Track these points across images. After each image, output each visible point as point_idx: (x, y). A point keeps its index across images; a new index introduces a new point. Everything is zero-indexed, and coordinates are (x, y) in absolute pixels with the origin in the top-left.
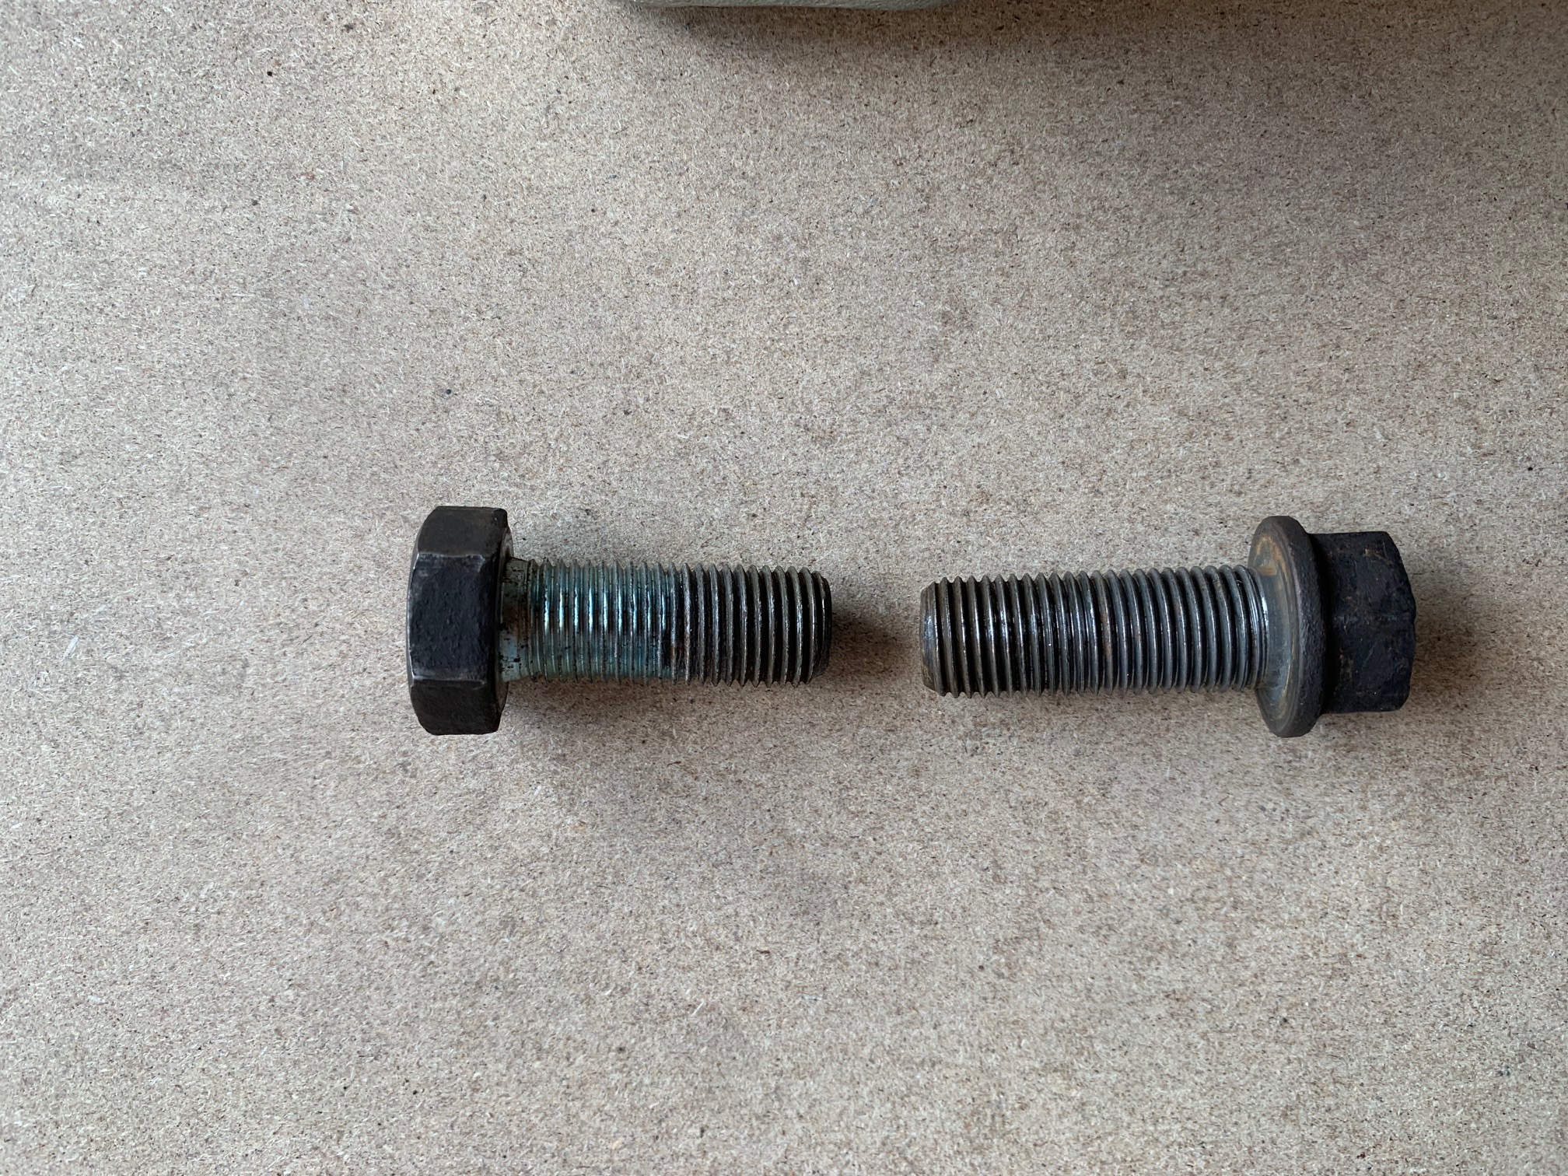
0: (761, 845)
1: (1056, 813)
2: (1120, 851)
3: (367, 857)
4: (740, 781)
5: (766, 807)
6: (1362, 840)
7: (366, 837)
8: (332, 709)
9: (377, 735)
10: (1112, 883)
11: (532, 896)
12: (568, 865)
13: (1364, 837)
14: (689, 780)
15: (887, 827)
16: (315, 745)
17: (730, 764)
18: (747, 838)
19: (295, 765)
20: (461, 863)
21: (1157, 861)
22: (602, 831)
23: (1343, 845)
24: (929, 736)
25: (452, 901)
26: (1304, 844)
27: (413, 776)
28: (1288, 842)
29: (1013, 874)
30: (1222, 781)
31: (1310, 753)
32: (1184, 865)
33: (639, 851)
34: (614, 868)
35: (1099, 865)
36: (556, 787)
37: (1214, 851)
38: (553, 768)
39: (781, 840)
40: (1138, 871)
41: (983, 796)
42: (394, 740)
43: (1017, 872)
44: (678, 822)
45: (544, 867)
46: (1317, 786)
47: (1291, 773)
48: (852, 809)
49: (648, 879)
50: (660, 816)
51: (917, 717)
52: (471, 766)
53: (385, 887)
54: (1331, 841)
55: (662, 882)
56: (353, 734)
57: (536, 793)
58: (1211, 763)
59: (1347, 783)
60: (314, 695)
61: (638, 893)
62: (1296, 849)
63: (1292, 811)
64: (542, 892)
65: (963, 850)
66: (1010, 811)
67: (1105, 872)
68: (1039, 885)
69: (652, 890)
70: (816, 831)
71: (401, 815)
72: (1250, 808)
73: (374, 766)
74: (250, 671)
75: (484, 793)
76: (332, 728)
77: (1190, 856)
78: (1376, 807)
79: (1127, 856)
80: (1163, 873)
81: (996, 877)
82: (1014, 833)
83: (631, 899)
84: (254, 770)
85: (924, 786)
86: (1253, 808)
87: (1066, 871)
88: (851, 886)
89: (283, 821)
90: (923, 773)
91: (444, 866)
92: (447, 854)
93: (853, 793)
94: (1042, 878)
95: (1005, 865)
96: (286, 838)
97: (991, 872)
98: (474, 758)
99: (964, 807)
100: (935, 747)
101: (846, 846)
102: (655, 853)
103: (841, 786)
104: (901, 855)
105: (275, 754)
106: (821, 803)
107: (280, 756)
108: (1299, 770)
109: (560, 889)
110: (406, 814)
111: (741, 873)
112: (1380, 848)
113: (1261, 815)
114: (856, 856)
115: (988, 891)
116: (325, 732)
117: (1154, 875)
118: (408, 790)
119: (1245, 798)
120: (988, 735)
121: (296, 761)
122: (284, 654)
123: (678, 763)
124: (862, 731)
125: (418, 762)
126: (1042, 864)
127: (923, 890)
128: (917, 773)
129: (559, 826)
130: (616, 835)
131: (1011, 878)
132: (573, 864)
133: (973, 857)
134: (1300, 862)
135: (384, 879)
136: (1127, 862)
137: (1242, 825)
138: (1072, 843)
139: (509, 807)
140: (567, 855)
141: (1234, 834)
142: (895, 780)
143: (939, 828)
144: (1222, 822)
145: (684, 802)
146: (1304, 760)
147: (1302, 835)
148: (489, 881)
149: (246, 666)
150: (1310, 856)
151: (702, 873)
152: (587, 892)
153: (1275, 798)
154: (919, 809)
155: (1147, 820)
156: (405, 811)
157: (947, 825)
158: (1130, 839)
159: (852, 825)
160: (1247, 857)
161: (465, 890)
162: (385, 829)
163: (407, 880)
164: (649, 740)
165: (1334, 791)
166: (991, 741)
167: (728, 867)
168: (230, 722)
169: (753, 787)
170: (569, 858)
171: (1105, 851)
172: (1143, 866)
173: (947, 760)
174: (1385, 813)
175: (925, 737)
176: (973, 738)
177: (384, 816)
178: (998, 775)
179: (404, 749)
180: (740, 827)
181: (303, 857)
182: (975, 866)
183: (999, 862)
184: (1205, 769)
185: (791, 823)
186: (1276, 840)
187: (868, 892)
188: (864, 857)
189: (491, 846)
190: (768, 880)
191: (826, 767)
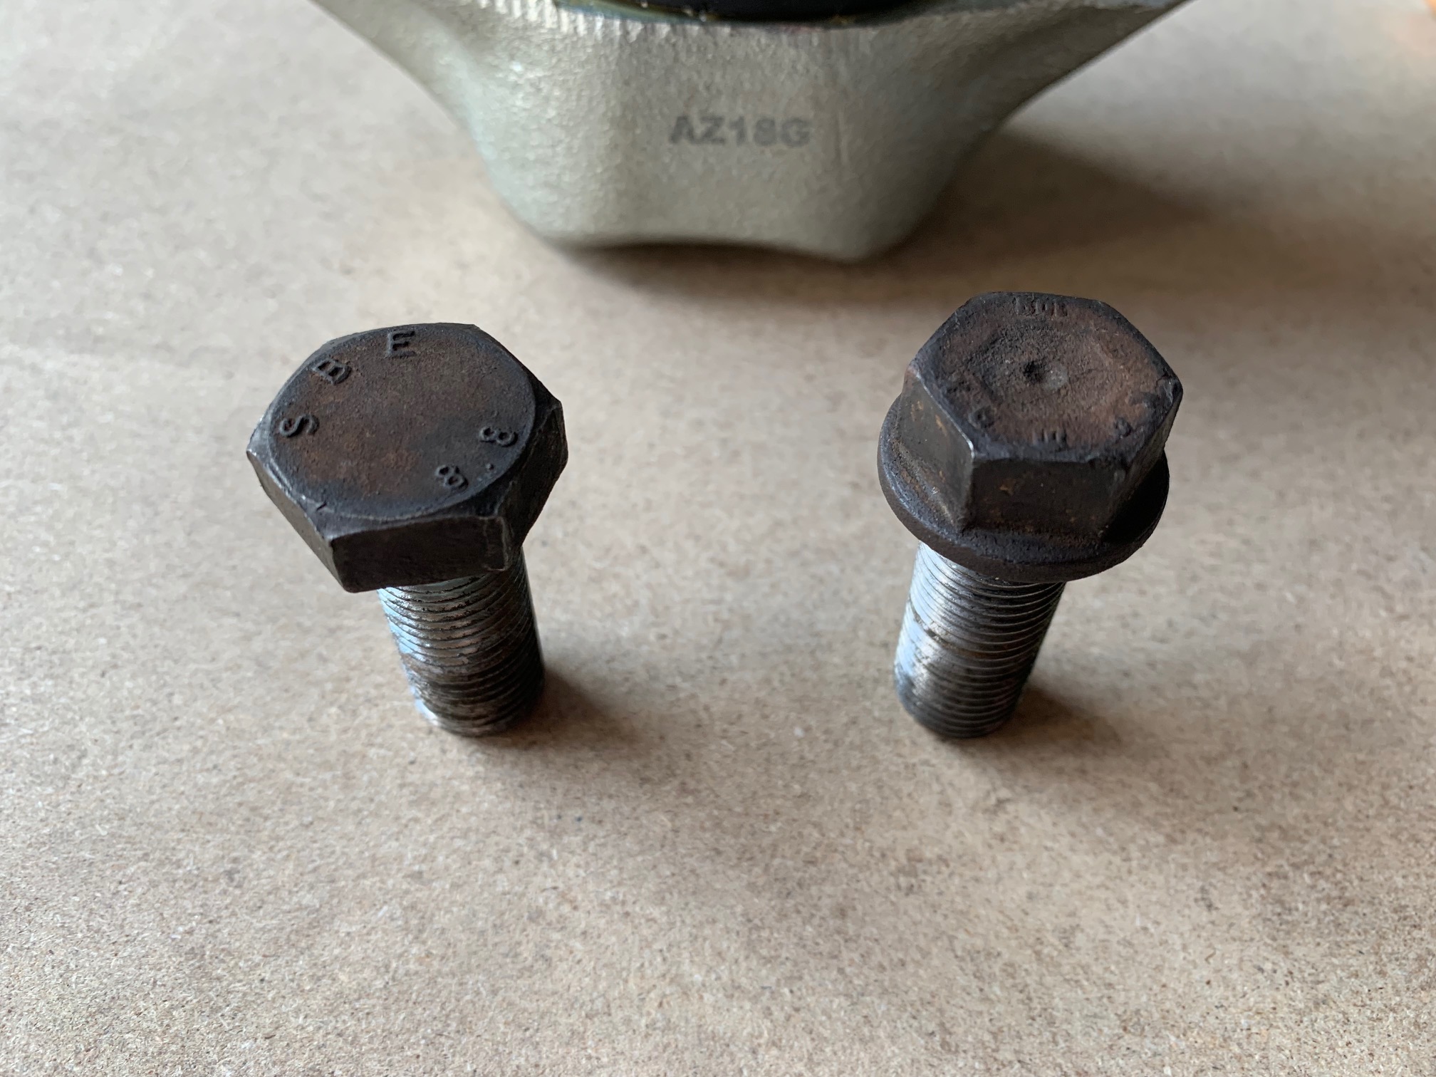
0: (649, 992)
1: (1012, 965)
2: (1095, 1016)
3: (155, 982)
4: (627, 914)
5: (656, 946)
6: (1391, 1014)
7: (162, 956)
8: (165, 807)
9: (209, 837)
10: (1090, 1057)
11: (352, 1043)
12: (403, 1004)
13: (1393, 1010)
14: (566, 909)
15: (807, 977)
16: (134, 844)
17: (618, 893)
18: (631, 984)
19: (101, 867)
20: (270, 996)
21: (1143, 1030)
22: (452, 964)
23: (1370, 1019)
24: (855, 871)
25: (247, 1045)
26: (1321, 1015)
27: (239, 886)
28: (1301, 1013)
29: (966, 1042)
30: (1204, 934)
31: (1301, 906)
32: (1178, 1037)
33: (495, 992)
34: (461, 1012)
35: (1072, 1032)
36: (405, 909)
37: (1211, 1019)
38: (405, 886)
39: (674, 988)
40: (1121, 1042)
41: (922, 942)
42: (227, 845)
43: (970, 1039)
44: (548, 960)
45: (374, 1006)
46: (1318, 944)
47: (1284, 927)
48: (764, 952)
49: (502, 1028)
50: (527, 952)
51: (841, 849)
52: (310, 878)
53: (166, 1022)
54: (1353, 1013)
55: (519, 1035)
56: (181, 835)
57: (380, 914)
58: (1187, 912)
59: (1354, 942)
60: (150, 792)
61: (488, 1047)
62: (1313, 1022)
63: (1296, 974)
64: (364, 1038)
65: (902, 1008)
66: (956, 962)
67: (1081, 1043)
68: (1000, 1056)
69: (505, 1044)
70: (718, 978)
71: (211, 931)
72: (1245, 968)
73: (196, 872)
74: (85, 761)
75: (317, 910)
76: (158, 828)
77: (1183, 1025)
78: (1395, 972)
79: (1106, 1022)
80: (1153, 1047)
81: (944, 1044)
82: (964, 989)
83: (477, 1053)
84: (51, 870)
85: (851, 929)
86: (1247, 966)
87: (1032, 1039)
88: (761, 1051)
89: (65, 932)
90: (850, 912)
91: (249, 998)
92: (257, 983)
93: (765, 934)
94: (1002, 1047)
95: (955, 1029)
96: (60, 954)
97: (937, 1038)
98: (315, 870)
99: (901, 955)
100: (864, 883)
101: (755, 999)
102: (514, 997)
103: (750, 925)
104: (824, 1012)
105: (82, 853)
106: (725, 945)
107: (88, 856)
108: (1295, 924)
109: (388, 1034)
110: (219, 930)
111: (623, 1029)
112: (1416, 1024)
113: (1260, 977)
114: (768, 1013)
115: (936, 1062)
116: (149, 830)
117: (1142, 1047)
118: (228, 901)
119: (1236, 956)
120: (925, 872)
121: (104, 862)
122: (131, 747)
123: (555, 888)
124: (777, 862)
125: (248, 870)
126: (1001, 1030)
127: (853, 1059)
128: (842, 913)
129: (401, 955)
130: (469, 971)
131: (964, 1047)
132: (410, 1004)
133: (914, 1018)
134: (1322, 1038)
135: (169, 1012)
136: (1106, 1030)
137: (1239, 988)
138: (1035, 1004)
139: (344, 929)
140: (405, 992)
141: (1231, 999)
142: (816, 921)
143: (871, 980)
144: (1214, 984)
145: (556, 936)
146: (1295, 913)
147: (1317, 1005)
148: (301, 1020)
149: (83, 755)
150: (1333, 1032)
151: (572, 1025)
152: (423, 1042)
153: (1272, 957)
154: (845, 955)
155: (1123, 978)
156: (217, 927)
157: (880, 977)
158: (1105, 1000)
159: (764, 972)
160: (1254, 1030)
161: (268, 1030)
162: (188, 948)
163: (196, 1014)
164: (523, 861)
165: (1342, 951)
166: (929, 879)
167: (605, 1018)
168: (42, 814)
169: (643, 921)
170: (406, 997)
171: (1077, 1014)
172: (1127, 1037)
173: (878, 900)
174: (1410, 981)
175: (851, 871)
176: (907, 874)
177: (190, 932)
178: (939, 918)
179: (234, 854)
180: (623, 969)
181: (73, 979)
182: (919, 1030)
183: (948, 1025)
184: (1181, 919)
185: (686, 967)
186: (1286, 1009)
187: (783, 1059)
188: (777, 1014)
189: (312, 976)
190: (657, 1037)
191: (733, 902)
